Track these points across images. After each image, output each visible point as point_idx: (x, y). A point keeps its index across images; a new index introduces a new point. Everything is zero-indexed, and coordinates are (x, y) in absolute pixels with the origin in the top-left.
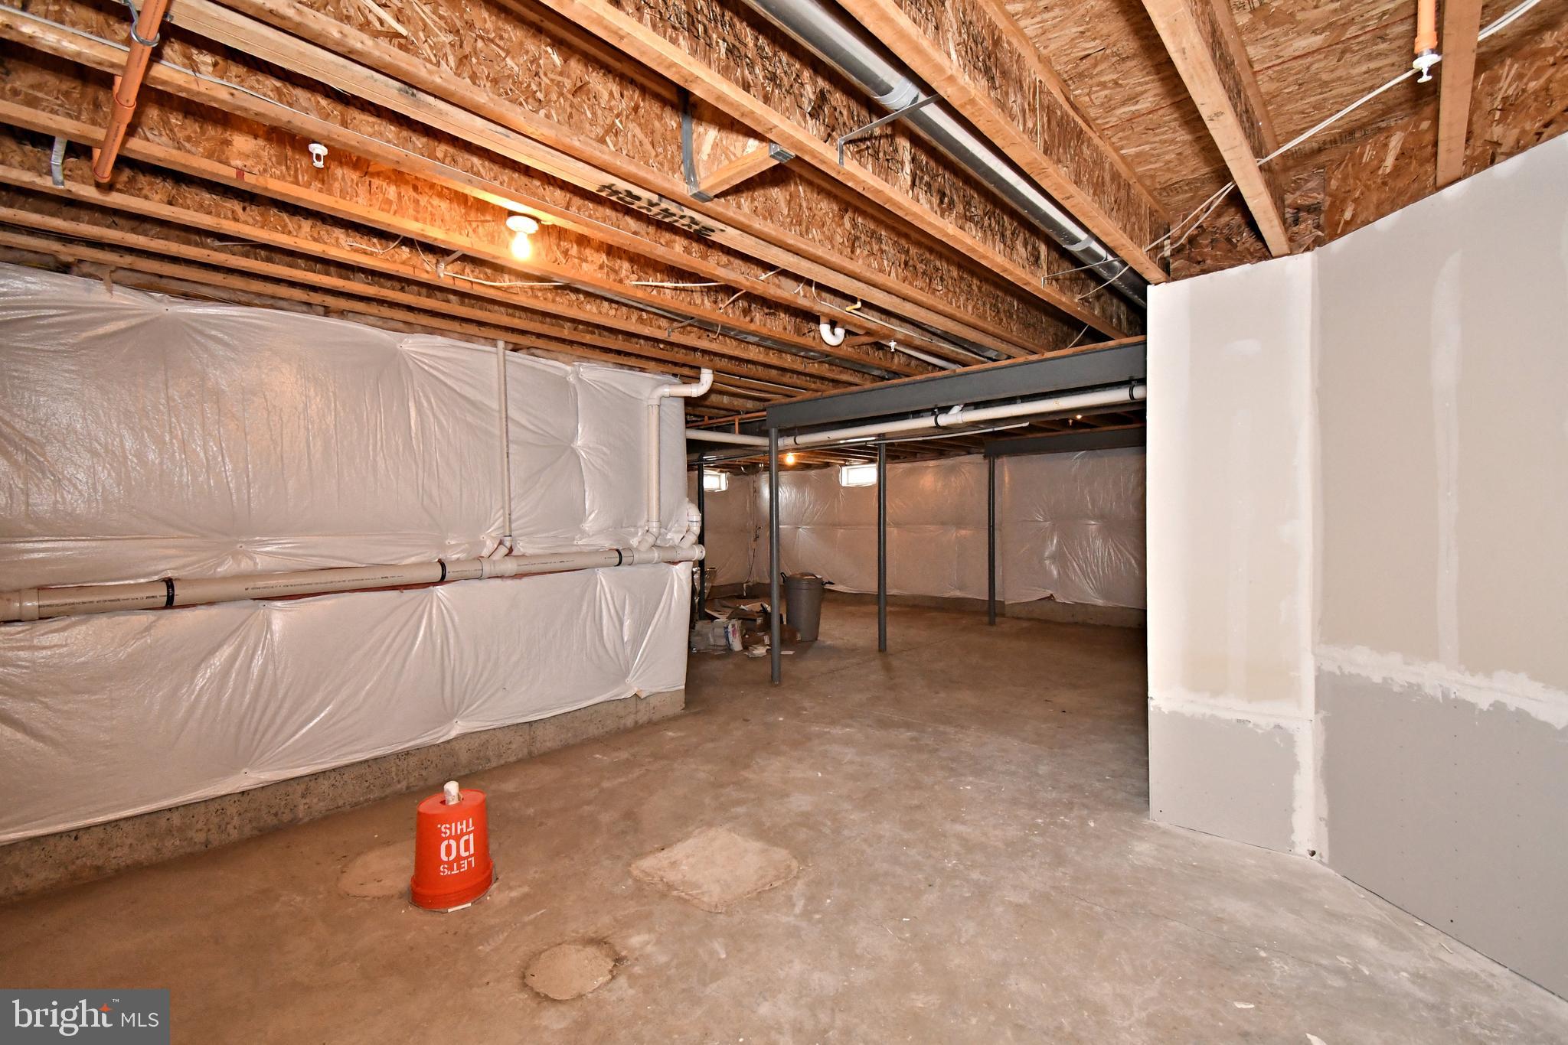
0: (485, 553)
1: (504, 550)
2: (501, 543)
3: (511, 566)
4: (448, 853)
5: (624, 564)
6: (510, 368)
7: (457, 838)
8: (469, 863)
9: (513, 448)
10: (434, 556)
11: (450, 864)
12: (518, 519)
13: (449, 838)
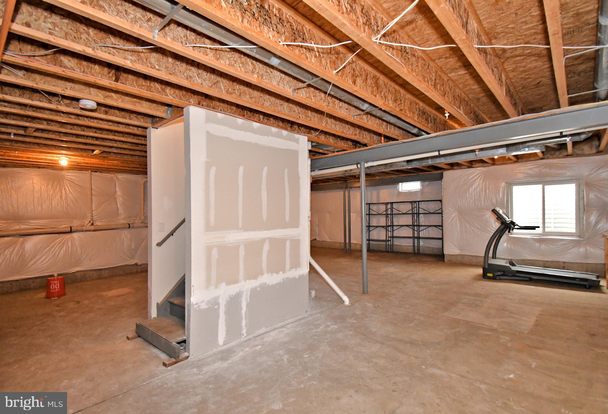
0: (85, 224)
1: (90, 224)
2: (90, 222)
3: (92, 228)
4: (53, 287)
5: (131, 228)
6: (92, 176)
7: (55, 284)
8: (58, 290)
9: (93, 197)
10: (69, 225)
11: (53, 290)
12: (94, 216)
13: (53, 284)
